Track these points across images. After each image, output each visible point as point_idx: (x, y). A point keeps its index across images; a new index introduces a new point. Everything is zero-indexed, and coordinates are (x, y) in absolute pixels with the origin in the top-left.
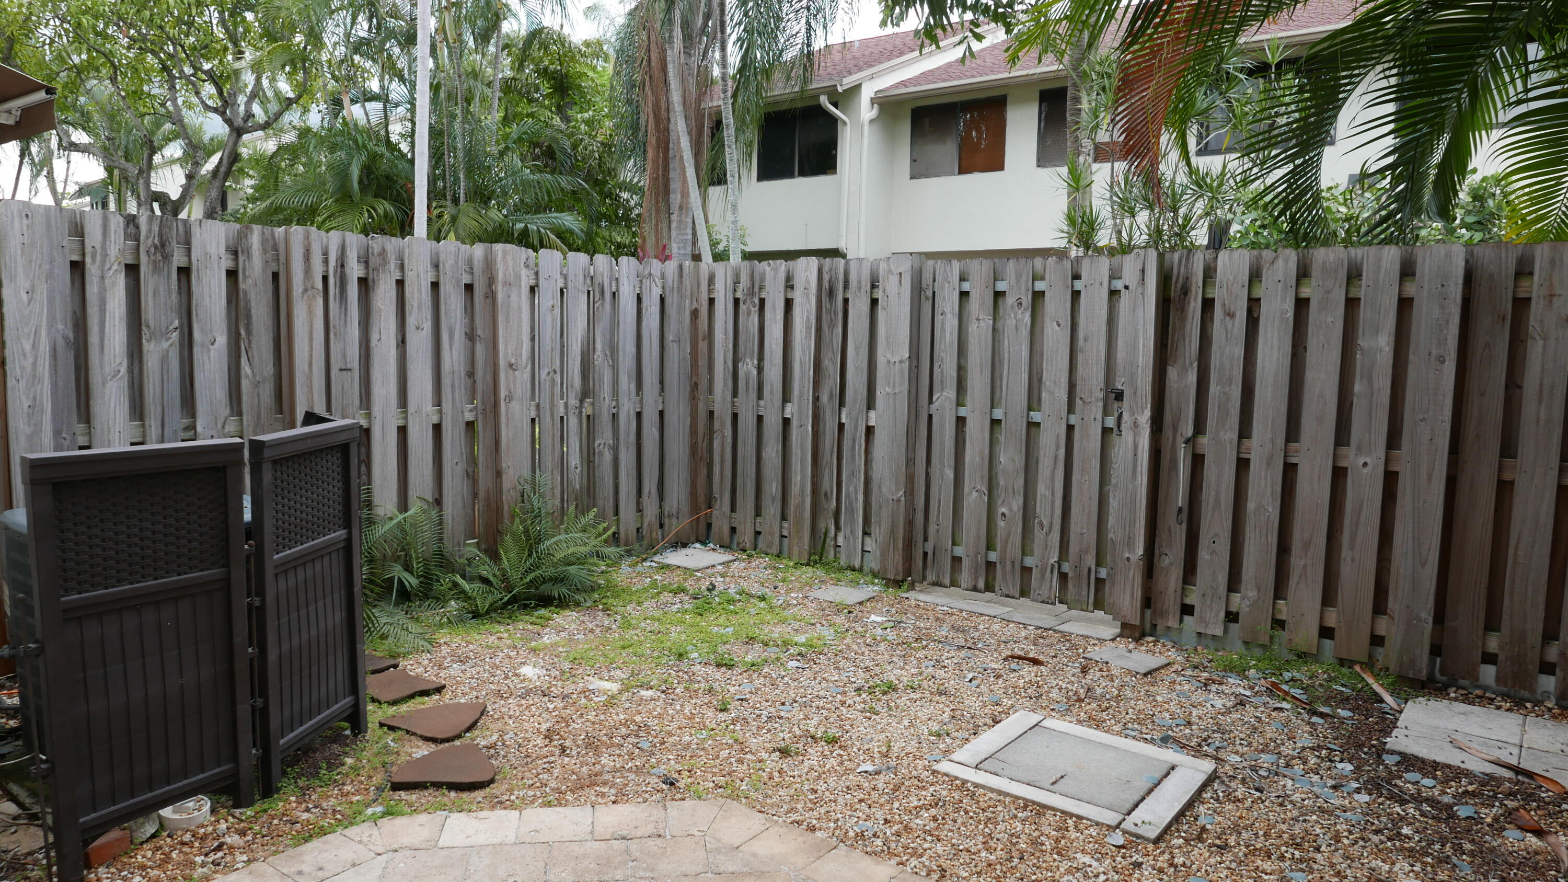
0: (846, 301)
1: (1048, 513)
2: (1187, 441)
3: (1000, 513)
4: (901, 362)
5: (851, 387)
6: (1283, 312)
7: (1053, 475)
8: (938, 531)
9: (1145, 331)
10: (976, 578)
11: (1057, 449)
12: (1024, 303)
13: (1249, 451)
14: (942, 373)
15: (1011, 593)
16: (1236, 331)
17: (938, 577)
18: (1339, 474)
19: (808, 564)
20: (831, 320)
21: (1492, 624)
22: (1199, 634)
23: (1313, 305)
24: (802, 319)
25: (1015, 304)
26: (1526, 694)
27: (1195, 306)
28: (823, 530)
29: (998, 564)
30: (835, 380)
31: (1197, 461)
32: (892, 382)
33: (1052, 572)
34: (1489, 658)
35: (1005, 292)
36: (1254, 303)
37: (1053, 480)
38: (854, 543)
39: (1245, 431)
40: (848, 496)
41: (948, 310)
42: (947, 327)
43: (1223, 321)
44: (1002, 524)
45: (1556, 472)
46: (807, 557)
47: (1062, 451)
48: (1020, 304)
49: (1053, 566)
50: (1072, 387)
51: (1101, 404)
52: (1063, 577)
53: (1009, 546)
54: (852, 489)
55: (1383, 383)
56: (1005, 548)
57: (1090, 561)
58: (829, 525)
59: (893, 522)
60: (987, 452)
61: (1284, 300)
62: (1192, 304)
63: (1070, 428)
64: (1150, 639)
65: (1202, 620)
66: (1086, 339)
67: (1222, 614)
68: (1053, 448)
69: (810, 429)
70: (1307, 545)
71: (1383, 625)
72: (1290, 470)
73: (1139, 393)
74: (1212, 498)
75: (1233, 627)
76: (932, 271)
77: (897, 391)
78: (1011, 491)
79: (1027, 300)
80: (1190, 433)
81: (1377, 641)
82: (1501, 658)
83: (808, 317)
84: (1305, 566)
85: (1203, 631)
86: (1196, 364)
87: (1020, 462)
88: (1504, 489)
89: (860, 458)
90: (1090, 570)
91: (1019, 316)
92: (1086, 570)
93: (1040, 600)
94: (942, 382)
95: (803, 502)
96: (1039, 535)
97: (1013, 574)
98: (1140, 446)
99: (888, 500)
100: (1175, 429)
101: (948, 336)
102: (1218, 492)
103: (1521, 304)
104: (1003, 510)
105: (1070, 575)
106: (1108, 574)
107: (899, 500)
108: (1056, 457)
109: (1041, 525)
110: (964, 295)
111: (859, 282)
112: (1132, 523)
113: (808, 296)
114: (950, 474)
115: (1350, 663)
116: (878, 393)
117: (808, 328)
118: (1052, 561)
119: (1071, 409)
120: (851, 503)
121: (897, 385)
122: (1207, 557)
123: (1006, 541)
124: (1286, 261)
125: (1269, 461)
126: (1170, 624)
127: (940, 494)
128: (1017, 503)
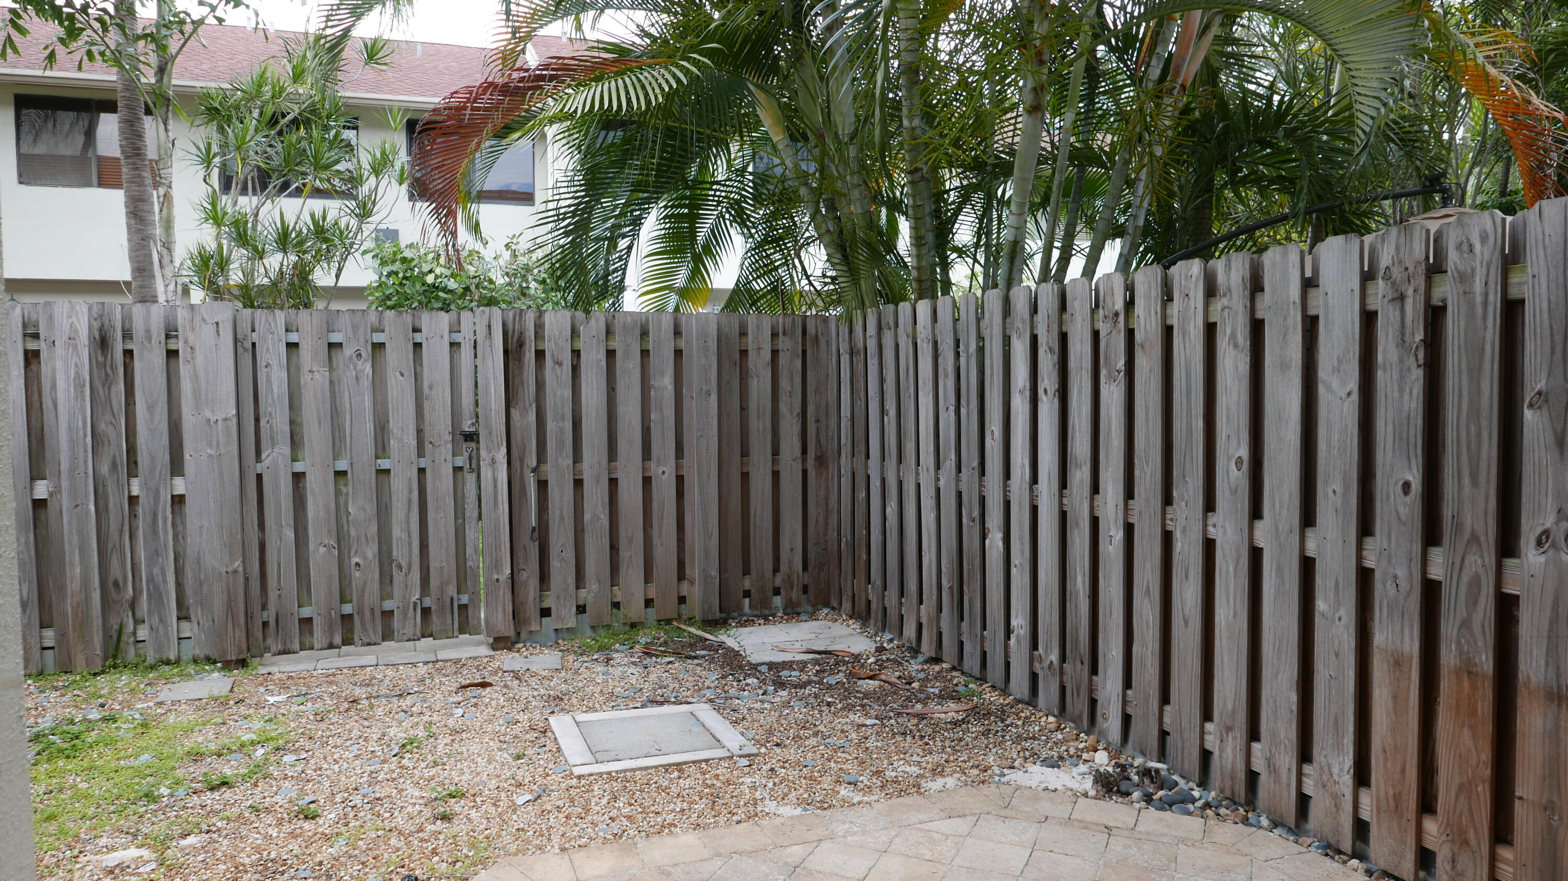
0: (128, 354)
1: (406, 554)
2: (534, 470)
3: (353, 563)
4: (226, 420)
5: (145, 454)
6: (599, 361)
7: (408, 517)
8: (280, 596)
9: (495, 379)
10: (332, 635)
11: (410, 491)
12: (363, 354)
13: (581, 473)
14: (271, 428)
15: (373, 639)
16: (564, 376)
17: (285, 644)
18: (647, 481)
19: (103, 672)
20: (107, 375)
21: (746, 571)
22: (556, 630)
23: (619, 355)
24: (67, 373)
25: (354, 356)
26: (767, 612)
27: (529, 356)
28: (116, 627)
29: (356, 617)
30: (119, 446)
31: (542, 485)
32: (214, 443)
33: (415, 609)
34: (747, 594)
35: (341, 344)
36: (576, 353)
37: (408, 522)
38: (166, 632)
39: (577, 457)
40: (151, 579)
41: (274, 362)
42: (274, 379)
43: (553, 368)
44: (358, 574)
45: (770, 464)
46: (100, 664)
47: (416, 493)
48: (360, 355)
49: (415, 604)
50: (420, 432)
51: (450, 446)
52: (426, 612)
53: (366, 594)
54: (156, 570)
55: (670, 412)
56: (361, 597)
57: (452, 591)
58: (125, 620)
59: (229, 596)
60: (333, 505)
61: (598, 352)
62: (527, 354)
63: (422, 471)
64: (520, 645)
65: (560, 618)
66: (431, 388)
67: (574, 609)
68: (406, 492)
69: (92, 508)
70: (630, 541)
71: (685, 589)
72: (613, 483)
73: (494, 433)
74: (557, 516)
75: (584, 616)
76: (249, 322)
77: (223, 451)
78: (363, 539)
79: (366, 352)
80: (534, 464)
81: (682, 600)
82: (753, 591)
83: (77, 373)
84: (631, 557)
85: (559, 627)
86: (534, 405)
87: (371, 508)
88: (745, 476)
89: (166, 533)
90: (452, 599)
91: (359, 367)
92: (449, 600)
93: (405, 638)
94: (272, 438)
95: (88, 598)
96: (398, 577)
97: (374, 621)
98: (499, 479)
99: (220, 574)
100: (522, 461)
101: (275, 390)
102: (561, 510)
103: (744, 353)
104: (355, 560)
105: (433, 608)
106: (470, 599)
107: (235, 572)
108: (410, 501)
109: (400, 567)
110: (292, 346)
111: (148, 331)
112: (498, 547)
113: (75, 347)
114: (290, 534)
115: (669, 622)
116: (187, 457)
117: (79, 387)
118: (414, 599)
119: (421, 453)
120: (156, 588)
121: (221, 445)
122: (558, 565)
123: (363, 590)
124: (597, 321)
125: (598, 479)
126: (533, 628)
127: (279, 556)
128: (371, 551)
